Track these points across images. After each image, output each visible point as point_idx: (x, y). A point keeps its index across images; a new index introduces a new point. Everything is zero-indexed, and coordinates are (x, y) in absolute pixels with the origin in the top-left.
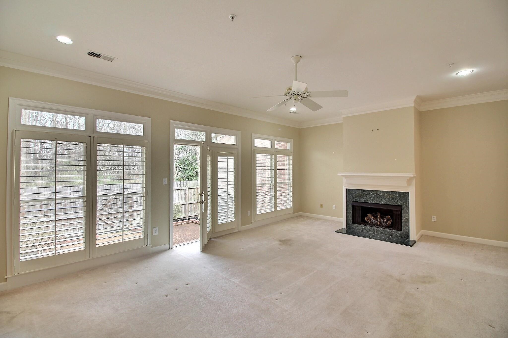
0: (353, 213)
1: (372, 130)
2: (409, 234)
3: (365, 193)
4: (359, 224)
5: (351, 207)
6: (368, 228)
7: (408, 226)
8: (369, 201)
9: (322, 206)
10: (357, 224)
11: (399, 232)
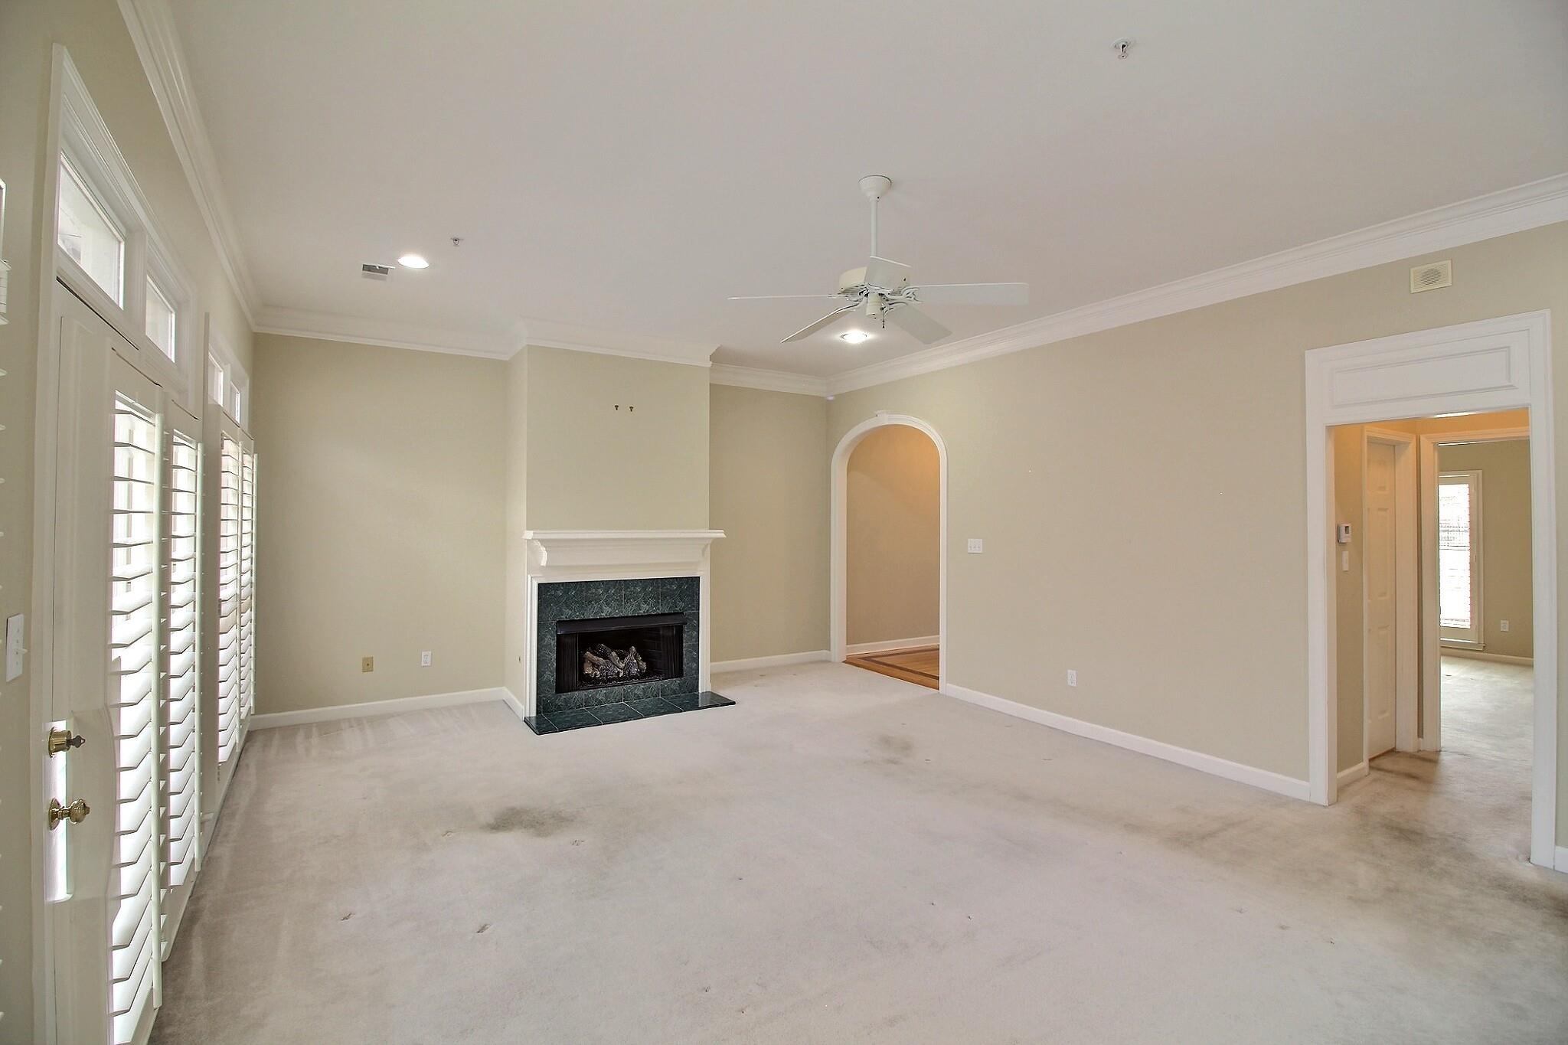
0: (558, 660)
1: (617, 407)
2: (697, 679)
3: (596, 590)
4: (576, 690)
5: (554, 643)
6: (601, 693)
7: (696, 660)
8: (606, 612)
9: (368, 665)
10: (572, 691)
11: (678, 681)
